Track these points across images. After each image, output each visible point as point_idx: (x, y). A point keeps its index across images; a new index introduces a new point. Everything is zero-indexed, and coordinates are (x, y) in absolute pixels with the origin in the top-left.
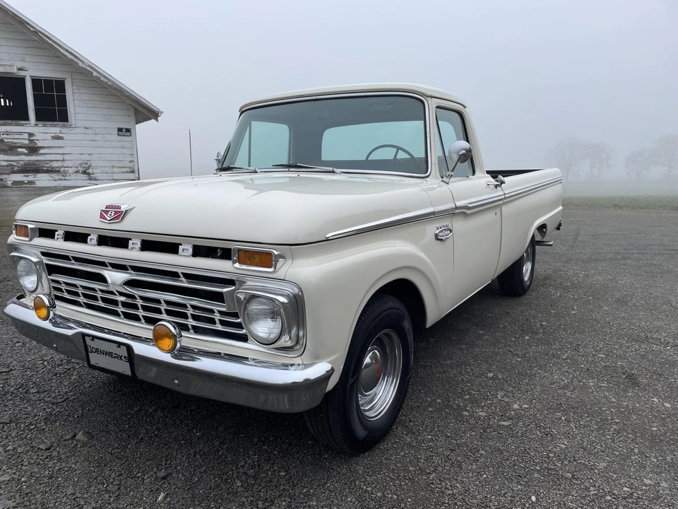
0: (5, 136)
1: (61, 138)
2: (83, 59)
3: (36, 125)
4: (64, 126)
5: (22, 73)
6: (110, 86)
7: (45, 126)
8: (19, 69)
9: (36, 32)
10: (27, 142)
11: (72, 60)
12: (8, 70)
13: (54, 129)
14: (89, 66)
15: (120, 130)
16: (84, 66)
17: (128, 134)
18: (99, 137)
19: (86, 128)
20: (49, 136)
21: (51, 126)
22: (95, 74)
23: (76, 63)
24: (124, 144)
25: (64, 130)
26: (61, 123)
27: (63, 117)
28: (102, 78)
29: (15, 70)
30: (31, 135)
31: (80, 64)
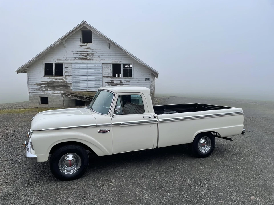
0: (115, 81)
1: (129, 82)
2: (136, 58)
3: (123, 78)
4: (130, 78)
5: (120, 63)
6: (143, 66)
7: (125, 78)
8: (120, 62)
9: (124, 51)
10: (120, 83)
11: (133, 58)
12: (117, 62)
13: (127, 79)
14: (138, 60)
15: (146, 79)
16: (136, 60)
17: (148, 80)
18: (140, 81)
19: (136, 79)
20: (126, 81)
21: (127, 78)
22: (139, 62)
23: (134, 59)
24: (147, 83)
25: (130, 79)
26: (129, 77)
27: (130, 75)
28: (141, 63)
29: (118, 62)
30: (121, 81)
31: (135, 59)
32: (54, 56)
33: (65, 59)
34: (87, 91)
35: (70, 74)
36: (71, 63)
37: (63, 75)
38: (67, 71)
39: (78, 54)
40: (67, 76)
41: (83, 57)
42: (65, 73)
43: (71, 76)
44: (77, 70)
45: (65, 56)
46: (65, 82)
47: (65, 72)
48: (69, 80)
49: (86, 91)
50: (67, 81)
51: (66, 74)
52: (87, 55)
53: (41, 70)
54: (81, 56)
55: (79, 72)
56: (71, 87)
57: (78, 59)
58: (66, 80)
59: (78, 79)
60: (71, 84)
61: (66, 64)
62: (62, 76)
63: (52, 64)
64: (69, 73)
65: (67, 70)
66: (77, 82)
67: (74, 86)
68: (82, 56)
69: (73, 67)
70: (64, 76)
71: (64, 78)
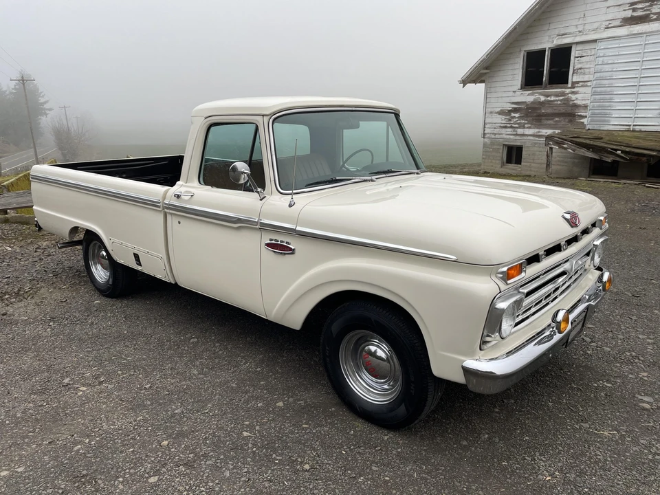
32: (552, 26)
33: (580, 32)
34: (631, 128)
35: (586, 78)
36: (595, 41)
37: (567, 83)
38: (581, 69)
39: (622, 8)
40: (578, 82)
41: (635, 14)
42: (573, 73)
43: (589, 84)
44: (610, 62)
45: (581, 22)
46: (571, 103)
47: (574, 70)
48: (581, 96)
49: (628, 131)
50: (577, 99)
51: (576, 78)
52: (651, 5)
53: (515, 72)
54: (629, 14)
55: (616, 68)
56: (586, 117)
57: (618, 23)
58: (573, 97)
59: (609, 89)
60: (586, 107)
61: (580, 47)
62: (565, 85)
63: (543, 51)
64: (584, 74)
65: (579, 66)
66: (604, 100)
67: (593, 114)
68: (634, 10)
69: (599, 51)
70: (570, 85)
71: (568, 91)
